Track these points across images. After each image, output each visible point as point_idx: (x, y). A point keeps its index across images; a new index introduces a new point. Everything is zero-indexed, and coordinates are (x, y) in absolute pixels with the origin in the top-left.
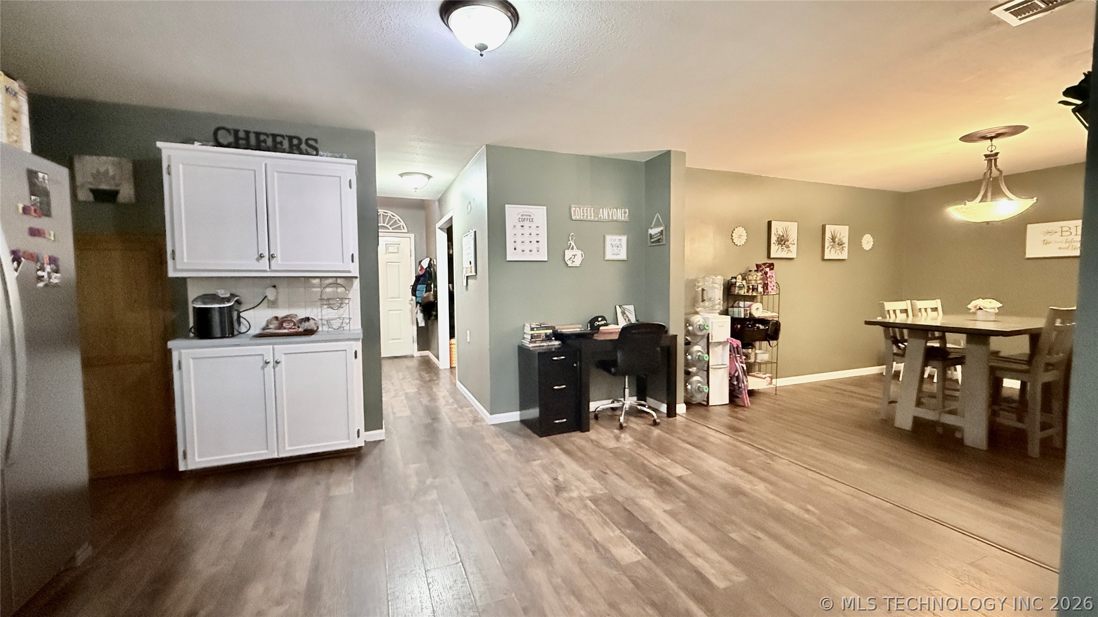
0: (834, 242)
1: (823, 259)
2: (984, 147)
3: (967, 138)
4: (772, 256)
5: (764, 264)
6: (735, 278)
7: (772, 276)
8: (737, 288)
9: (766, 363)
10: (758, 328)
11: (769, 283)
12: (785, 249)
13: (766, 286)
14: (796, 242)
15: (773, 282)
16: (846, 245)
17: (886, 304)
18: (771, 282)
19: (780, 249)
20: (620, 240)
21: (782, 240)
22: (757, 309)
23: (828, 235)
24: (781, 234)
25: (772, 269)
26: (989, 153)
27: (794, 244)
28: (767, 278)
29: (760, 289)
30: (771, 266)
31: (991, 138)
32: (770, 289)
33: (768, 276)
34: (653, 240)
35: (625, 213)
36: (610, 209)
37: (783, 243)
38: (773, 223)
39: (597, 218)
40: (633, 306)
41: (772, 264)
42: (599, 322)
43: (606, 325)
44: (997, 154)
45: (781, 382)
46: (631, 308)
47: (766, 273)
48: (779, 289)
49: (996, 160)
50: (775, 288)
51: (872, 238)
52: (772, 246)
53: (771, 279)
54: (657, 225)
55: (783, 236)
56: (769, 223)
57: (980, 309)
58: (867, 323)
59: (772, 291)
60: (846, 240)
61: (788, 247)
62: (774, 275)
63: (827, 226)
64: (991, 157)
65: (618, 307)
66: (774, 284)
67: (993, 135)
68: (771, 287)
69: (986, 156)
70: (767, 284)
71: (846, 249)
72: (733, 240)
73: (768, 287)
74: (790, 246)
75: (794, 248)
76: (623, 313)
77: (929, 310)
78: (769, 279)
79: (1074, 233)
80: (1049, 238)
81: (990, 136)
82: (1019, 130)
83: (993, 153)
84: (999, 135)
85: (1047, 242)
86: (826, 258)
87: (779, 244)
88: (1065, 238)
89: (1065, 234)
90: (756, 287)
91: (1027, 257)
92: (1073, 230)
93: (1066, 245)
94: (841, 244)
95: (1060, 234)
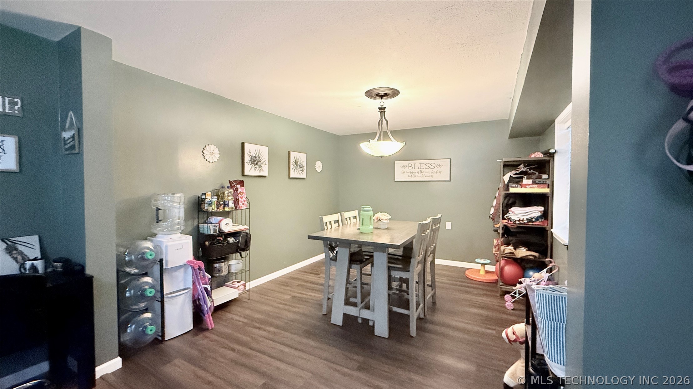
0: (296, 165)
1: (289, 178)
2: (377, 103)
3: (368, 94)
4: (244, 174)
5: (236, 181)
6: (205, 194)
7: (243, 193)
8: (206, 205)
9: (242, 271)
10: (229, 242)
11: (240, 199)
12: (258, 168)
13: (236, 202)
14: (267, 163)
15: (243, 198)
16: (305, 168)
17: (324, 217)
18: (242, 198)
19: (253, 168)
21: (255, 161)
22: (227, 224)
23: (292, 159)
24: (254, 155)
25: (243, 186)
26: (381, 107)
27: (266, 164)
29: (231, 205)
30: (242, 183)
31: (382, 97)
32: (241, 204)
33: (238, 192)
34: (67, 147)
35: (12, 103)
37: (255, 163)
38: (246, 145)
40: (35, 237)
41: (244, 181)
44: (385, 108)
46: (29, 242)
47: (237, 190)
48: (249, 204)
49: (384, 112)
50: (246, 203)
51: (321, 164)
52: (246, 165)
53: (242, 195)
54: (70, 128)
55: (256, 157)
56: (243, 144)
57: (380, 220)
58: (310, 237)
59: (243, 206)
60: (304, 164)
61: (260, 167)
62: (244, 191)
63: (291, 152)
64: (382, 110)
66: (245, 199)
67: (383, 94)
68: (242, 202)
69: (380, 109)
70: (238, 199)
71: (305, 171)
72: (204, 156)
73: (239, 202)
74: (262, 166)
75: (265, 168)
77: (352, 218)
78: (240, 195)
79: (414, 168)
80: (405, 170)
81: (380, 94)
82: (395, 93)
83: (383, 107)
84: (386, 95)
85: (403, 172)
86: (291, 176)
87: (252, 163)
88: (410, 170)
89: (410, 168)
90: (227, 203)
91: (396, 180)
92: (413, 166)
93: (411, 175)
94: (301, 167)
95: (408, 168)
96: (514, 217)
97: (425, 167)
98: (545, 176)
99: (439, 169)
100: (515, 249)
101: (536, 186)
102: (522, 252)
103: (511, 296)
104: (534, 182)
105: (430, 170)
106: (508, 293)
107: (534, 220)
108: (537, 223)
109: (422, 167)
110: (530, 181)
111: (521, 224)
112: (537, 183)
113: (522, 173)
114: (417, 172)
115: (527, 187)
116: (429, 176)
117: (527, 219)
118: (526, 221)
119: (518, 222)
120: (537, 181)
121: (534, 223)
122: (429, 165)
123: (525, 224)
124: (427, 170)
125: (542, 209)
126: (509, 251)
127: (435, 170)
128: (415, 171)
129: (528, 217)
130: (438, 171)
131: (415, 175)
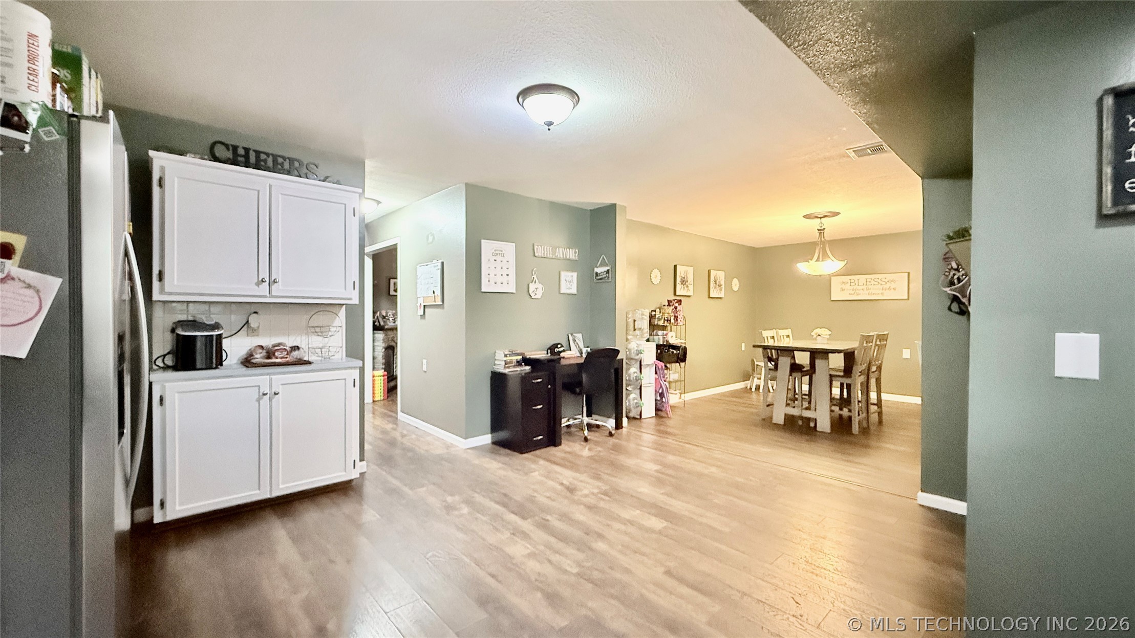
0: (716, 283)
1: (709, 297)
2: (817, 223)
3: (807, 217)
4: (677, 294)
5: (674, 300)
6: (655, 311)
8: (656, 320)
9: (676, 381)
10: (673, 352)
11: (678, 316)
12: (686, 288)
13: (676, 318)
14: (692, 283)
16: (723, 286)
17: (763, 332)
18: (680, 315)
19: (682, 288)
20: (572, 276)
21: (684, 281)
22: (672, 336)
23: (712, 278)
24: (683, 276)
25: (681, 304)
26: (819, 228)
28: (677, 311)
29: (673, 321)
31: (821, 218)
32: (679, 320)
33: (677, 309)
34: (598, 278)
35: (575, 253)
36: (564, 249)
37: (684, 283)
38: (678, 267)
39: (554, 256)
40: (581, 334)
41: (681, 301)
42: (558, 348)
43: (564, 351)
44: (824, 229)
45: (688, 397)
46: (579, 336)
47: (676, 308)
48: (685, 321)
49: (823, 233)
50: (682, 320)
51: (738, 281)
52: (678, 285)
53: (680, 312)
54: (601, 265)
55: (684, 278)
56: (675, 267)
57: (819, 335)
58: (754, 346)
59: (681, 322)
60: (723, 283)
61: (687, 287)
62: (681, 310)
63: (711, 271)
64: (821, 231)
65: (570, 335)
66: (682, 317)
67: (822, 216)
69: (818, 230)
71: (723, 289)
72: (651, 279)
73: (678, 319)
74: (689, 285)
75: (691, 287)
76: (574, 341)
77: (785, 337)
78: (678, 313)
79: (857, 284)
80: (843, 286)
81: (819, 216)
82: (836, 214)
83: (822, 228)
84: (825, 216)
85: (843, 290)
86: (711, 296)
87: (682, 284)
88: (853, 287)
89: (853, 284)
90: (669, 319)
91: (832, 299)
92: (856, 282)
93: (853, 292)
94: (720, 286)
95: (849, 284)
97: (873, 282)
99: (893, 285)
105: (881, 287)
109: (868, 283)
114: (862, 289)
116: (879, 294)
122: (879, 281)
124: (876, 287)
127: (887, 286)
128: (860, 288)
130: (892, 287)
131: (859, 292)
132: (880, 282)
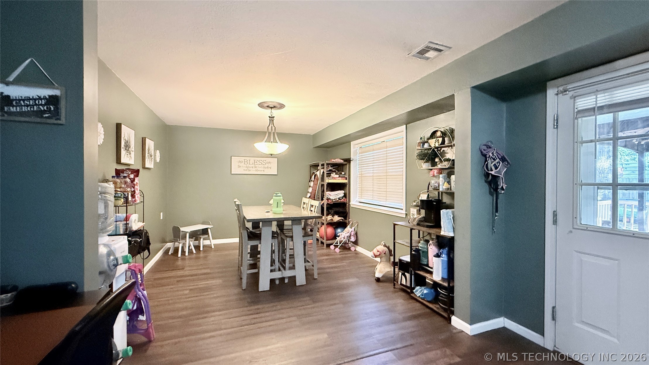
0: (149, 153)
1: (143, 167)
2: (268, 112)
3: (261, 105)
4: (122, 162)
5: (129, 170)
7: (138, 184)
11: (136, 190)
12: (129, 155)
13: (133, 196)
14: (134, 149)
15: (138, 190)
16: (153, 157)
19: (126, 155)
21: (127, 147)
22: (135, 220)
23: (147, 147)
24: (127, 140)
25: (137, 176)
26: (271, 116)
27: (133, 151)
28: (134, 184)
29: (130, 198)
30: (136, 172)
32: (136, 196)
37: (127, 149)
38: (122, 126)
47: (133, 181)
48: (144, 197)
49: (273, 120)
50: (139, 195)
51: (160, 153)
52: (122, 150)
55: (128, 142)
59: (138, 199)
60: (153, 153)
62: (139, 182)
63: (146, 139)
66: (139, 192)
67: (272, 106)
69: (269, 117)
71: (152, 160)
74: (131, 152)
75: (133, 154)
78: (136, 187)
79: (249, 163)
80: (241, 165)
81: (270, 106)
82: (282, 106)
83: (273, 116)
84: (275, 107)
85: (239, 167)
86: (146, 166)
87: (125, 149)
88: (245, 165)
89: (246, 163)
91: (232, 173)
92: (248, 162)
93: (246, 169)
94: (151, 156)
95: (244, 163)
96: (331, 198)
97: (258, 163)
98: (343, 173)
99: (269, 165)
100: (333, 217)
101: (341, 178)
102: (336, 218)
103: (334, 245)
104: (339, 176)
105: (263, 166)
106: (332, 244)
107: (341, 198)
108: (343, 200)
109: (255, 163)
110: (338, 176)
111: (335, 201)
112: (341, 177)
113: (330, 170)
114: (252, 167)
115: (337, 179)
116: (262, 171)
117: (338, 198)
118: (338, 200)
119: (334, 200)
120: (341, 175)
121: (341, 200)
123: (337, 201)
124: (260, 166)
125: (343, 192)
126: (330, 219)
127: (266, 166)
128: (250, 166)
129: (339, 197)
130: (269, 167)
131: (250, 169)
132: (263, 163)
